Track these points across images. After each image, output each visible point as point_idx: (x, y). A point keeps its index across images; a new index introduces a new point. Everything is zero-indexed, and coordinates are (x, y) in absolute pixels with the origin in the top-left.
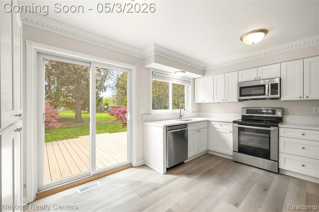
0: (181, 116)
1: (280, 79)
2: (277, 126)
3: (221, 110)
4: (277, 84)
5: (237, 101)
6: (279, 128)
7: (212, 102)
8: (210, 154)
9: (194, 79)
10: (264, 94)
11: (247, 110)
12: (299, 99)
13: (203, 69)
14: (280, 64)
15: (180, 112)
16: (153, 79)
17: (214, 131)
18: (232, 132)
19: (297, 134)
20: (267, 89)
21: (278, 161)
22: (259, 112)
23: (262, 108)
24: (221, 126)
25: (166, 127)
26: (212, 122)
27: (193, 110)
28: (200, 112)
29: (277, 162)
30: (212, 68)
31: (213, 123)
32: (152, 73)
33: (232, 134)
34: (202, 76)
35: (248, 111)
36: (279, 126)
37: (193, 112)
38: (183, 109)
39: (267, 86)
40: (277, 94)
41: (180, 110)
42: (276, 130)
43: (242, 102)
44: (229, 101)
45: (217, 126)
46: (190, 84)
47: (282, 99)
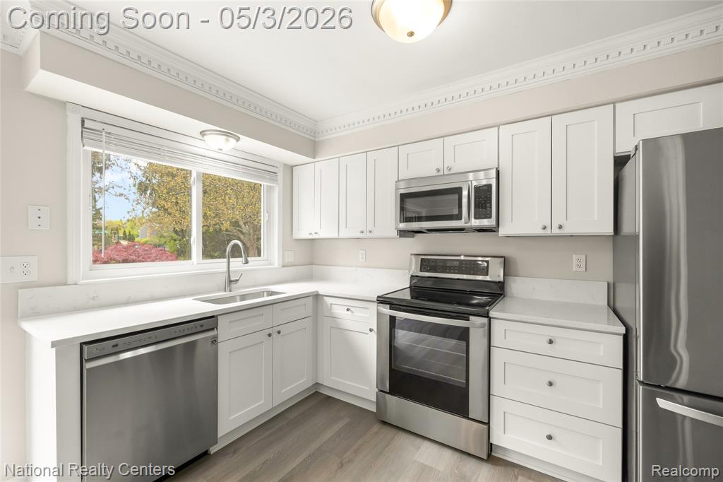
0: (231, 282)
1: (498, 173)
2: (487, 316)
3: (364, 260)
4: (490, 186)
5: (395, 233)
6: (492, 320)
7: (336, 236)
8: (323, 394)
9: (292, 167)
10: (459, 217)
11: (422, 259)
12: (540, 232)
13: (311, 138)
14: (496, 128)
15: (226, 269)
16: (86, 148)
17: (331, 327)
18: (375, 329)
19: (533, 338)
20: (465, 201)
21: (488, 424)
22: (450, 267)
23: (460, 256)
24: (348, 310)
25: (81, 344)
26: (325, 298)
27: (286, 260)
28: (312, 264)
29: (486, 427)
30: (333, 136)
31: (329, 301)
32: (83, 122)
33: (375, 336)
34: (310, 160)
35: (426, 264)
36: (492, 314)
37: (283, 267)
38: (240, 259)
39: (465, 193)
40: (490, 217)
41: (226, 260)
42: (483, 326)
43: (413, 237)
44: (375, 234)
45: (339, 310)
46: (276, 181)
47: (503, 231)
